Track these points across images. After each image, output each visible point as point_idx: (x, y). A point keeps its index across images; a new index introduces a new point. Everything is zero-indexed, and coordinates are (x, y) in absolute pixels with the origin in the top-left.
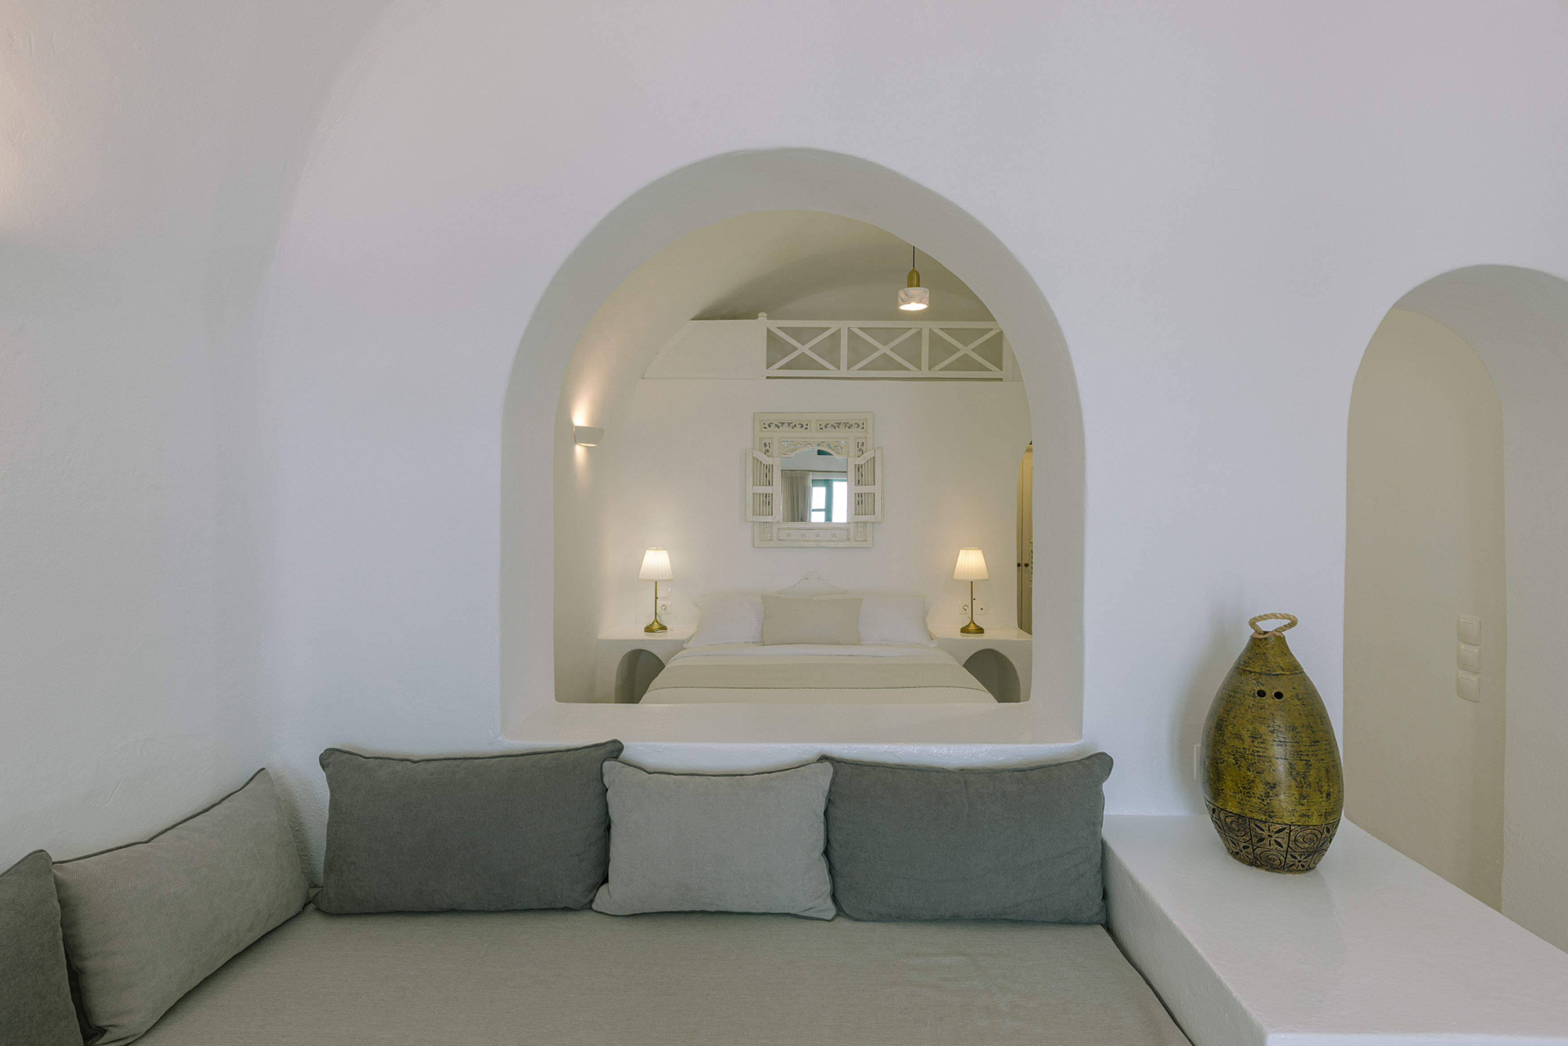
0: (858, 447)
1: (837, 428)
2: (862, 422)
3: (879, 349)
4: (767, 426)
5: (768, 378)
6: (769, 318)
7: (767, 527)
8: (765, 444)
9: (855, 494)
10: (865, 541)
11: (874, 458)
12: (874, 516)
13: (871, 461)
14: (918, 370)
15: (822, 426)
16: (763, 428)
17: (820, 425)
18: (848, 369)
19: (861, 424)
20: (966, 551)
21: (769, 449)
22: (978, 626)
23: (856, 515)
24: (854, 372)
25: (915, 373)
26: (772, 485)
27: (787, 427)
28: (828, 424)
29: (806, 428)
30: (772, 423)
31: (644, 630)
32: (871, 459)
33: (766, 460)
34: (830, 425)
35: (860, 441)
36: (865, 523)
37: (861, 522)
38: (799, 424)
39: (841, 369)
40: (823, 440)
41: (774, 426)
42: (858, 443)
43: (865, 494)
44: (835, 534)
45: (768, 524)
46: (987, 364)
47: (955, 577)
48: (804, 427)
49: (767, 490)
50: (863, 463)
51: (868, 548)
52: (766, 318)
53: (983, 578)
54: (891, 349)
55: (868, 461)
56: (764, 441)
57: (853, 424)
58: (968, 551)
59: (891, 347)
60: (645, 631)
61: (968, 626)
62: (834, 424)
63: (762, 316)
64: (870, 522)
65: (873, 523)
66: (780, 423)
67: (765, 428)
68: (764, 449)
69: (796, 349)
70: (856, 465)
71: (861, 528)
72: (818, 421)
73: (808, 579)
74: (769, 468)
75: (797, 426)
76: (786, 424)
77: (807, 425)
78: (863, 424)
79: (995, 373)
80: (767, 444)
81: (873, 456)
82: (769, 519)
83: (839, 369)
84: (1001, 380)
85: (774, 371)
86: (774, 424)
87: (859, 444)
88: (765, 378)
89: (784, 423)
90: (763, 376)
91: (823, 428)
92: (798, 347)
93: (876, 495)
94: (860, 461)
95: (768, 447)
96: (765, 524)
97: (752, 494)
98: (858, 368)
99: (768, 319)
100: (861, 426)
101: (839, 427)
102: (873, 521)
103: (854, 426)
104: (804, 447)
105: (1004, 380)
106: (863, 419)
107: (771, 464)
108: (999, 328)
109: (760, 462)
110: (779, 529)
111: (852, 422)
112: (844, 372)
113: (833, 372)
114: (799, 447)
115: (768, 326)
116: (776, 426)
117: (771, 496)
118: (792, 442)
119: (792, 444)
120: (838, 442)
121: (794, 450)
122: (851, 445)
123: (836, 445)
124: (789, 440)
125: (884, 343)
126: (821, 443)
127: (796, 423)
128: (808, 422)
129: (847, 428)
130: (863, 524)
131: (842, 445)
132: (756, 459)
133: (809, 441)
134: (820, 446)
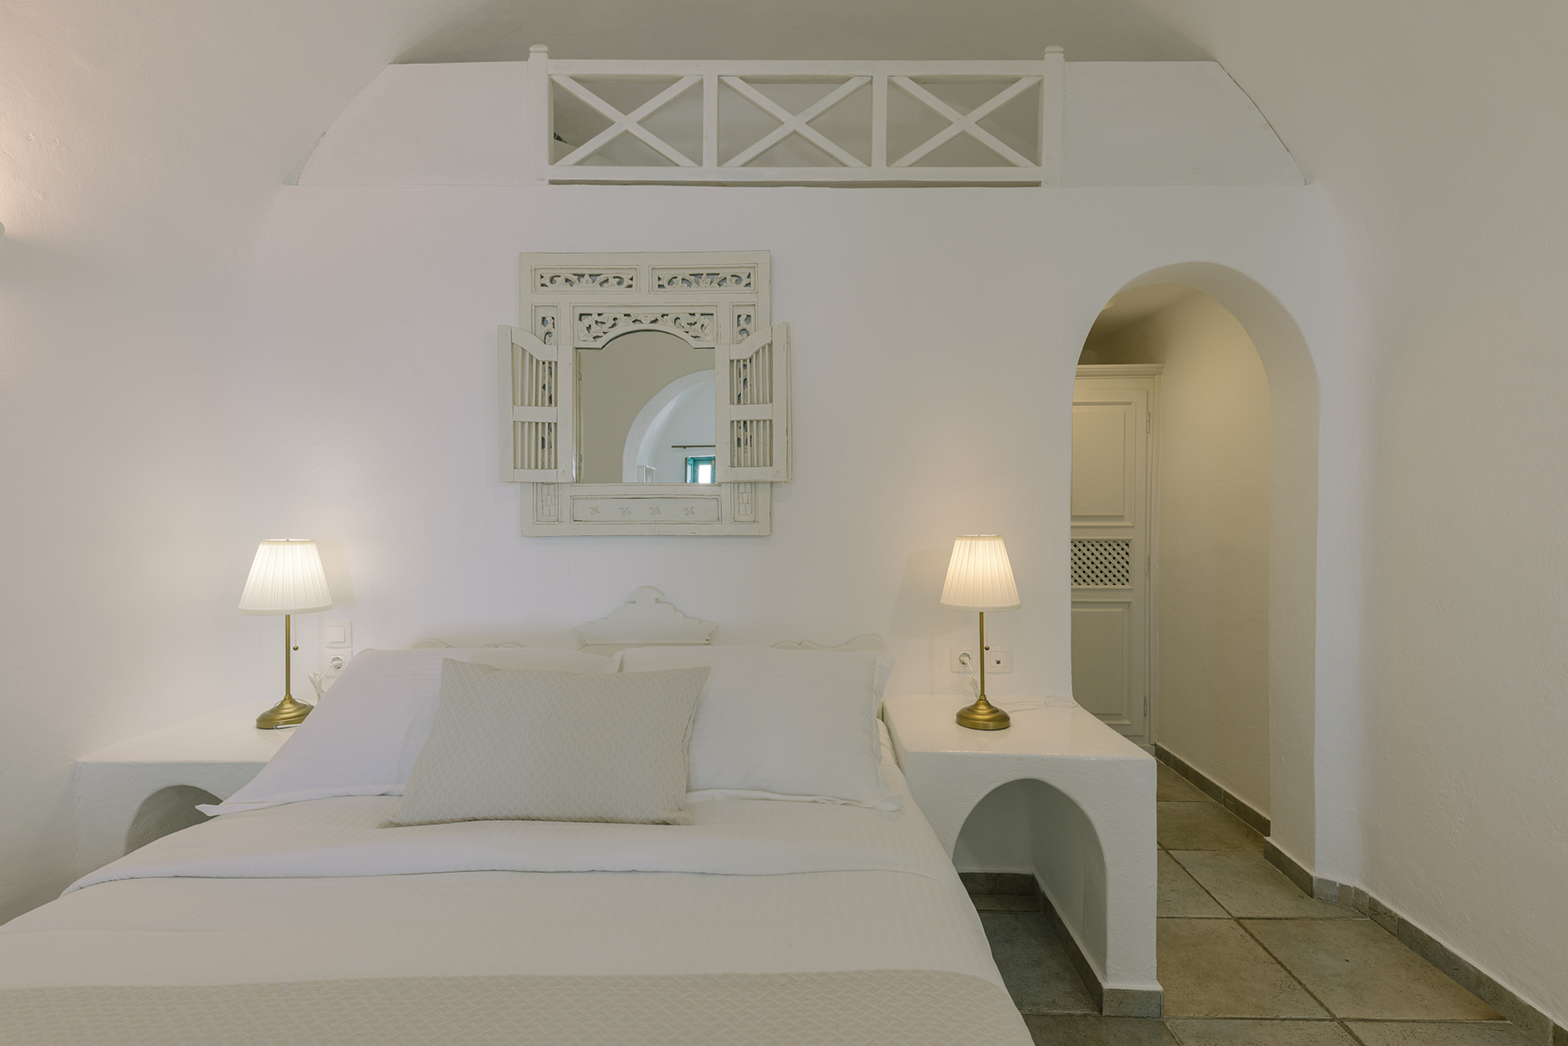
0: (739, 325)
1: (694, 284)
2: (747, 271)
3: (782, 123)
4: (547, 282)
5: (552, 182)
6: (553, 55)
7: (549, 494)
8: (544, 318)
9: (732, 422)
10: (754, 522)
11: (770, 345)
12: (771, 468)
13: (764, 353)
14: (863, 165)
15: (664, 282)
16: (539, 285)
17: (659, 279)
18: (719, 164)
19: (744, 277)
20: (969, 542)
21: (552, 330)
22: (996, 711)
23: (732, 466)
24: (734, 170)
25: (857, 171)
26: (556, 405)
27: (591, 284)
28: (675, 277)
30: (558, 277)
31: (255, 723)
32: (764, 348)
33: (544, 352)
34: (680, 278)
35: (744, 312)
36: (754, 484)
37: (745, 483)
38: (615, 277)
39: (704, 163)
40: (666, 312)
41: (564, 281)
42: (739, 316)
43: (751, 422)
44: (692, 508)
45: (552, 486)
46: (1009, 153)
47: (943, 601)
48: (625, 284)
49: (543, 414)
50: (747, 356)
51: (760, 536)
52: (546, 55)
54: (807, 123)
55: (757, 353)
56: (542, 313)
57: (729, 277)
58: (974, 542)
59: (808, 118)
60: (260, 727)
61: (972, 709)
62: (688, 277)
63: (538, 54)
64: (764, 482)
65: (772, 483)
66: (575, 274)
67: (544, 286)
68: (542, 330)
69: (610, 123)
70: (732, 361)
71: (745, 495)
72: (653, 269)
73: (635, 603)
74: (551, 367)
75: (611, 280)
76: (587, 277)
77: (632, 279)
78: (749, 276)
79: (1024, 170)
80: (549, 319)
81: (769, 342)
82: (548, 475)
83: (700, 164)
84: (1037, 184)
85: (567, 168)
86: (563, 278)
87: (740, 319)
88: (547, 182)
89: (583, 276)
90: (542, 180)
91: (666, 285)
92: (615, 120)
93: (774, 423)
94: (744, 351)
95: (549, 326)
96: (544, 486)
97: (512, 422)
98: (742, 162)
99: (550, 57)
100: (745, 281)
101: (698, 283)
102: (770, 480)
103: (731, 280)
104: (624, 326)
105: (1043, 184)
106: (750, 267)
107: (553, 359)
108: (1036, 76)
109: (531, 357)
110: (573, 498)
111: (727, 273)
112: (710, 170)
113: (687, 170)
114: (614, 325)
115: (550, 72)
116: (567, 280)
117: (551, 427)
118: (599, 315)
119: (599, 319)
120: (697, 316)
121: (605, 333)
122: (724, 321)
123: (692, 320)
124: (595, 311)
125: (795, 112)
126: (659, 318)
127: (610, 274)
128: (632, 273)
129: (715, 285)
130: (748, 486)
131: (705, 320)
132: (523, 350)
133: (635, 313)
134: (659, 323)
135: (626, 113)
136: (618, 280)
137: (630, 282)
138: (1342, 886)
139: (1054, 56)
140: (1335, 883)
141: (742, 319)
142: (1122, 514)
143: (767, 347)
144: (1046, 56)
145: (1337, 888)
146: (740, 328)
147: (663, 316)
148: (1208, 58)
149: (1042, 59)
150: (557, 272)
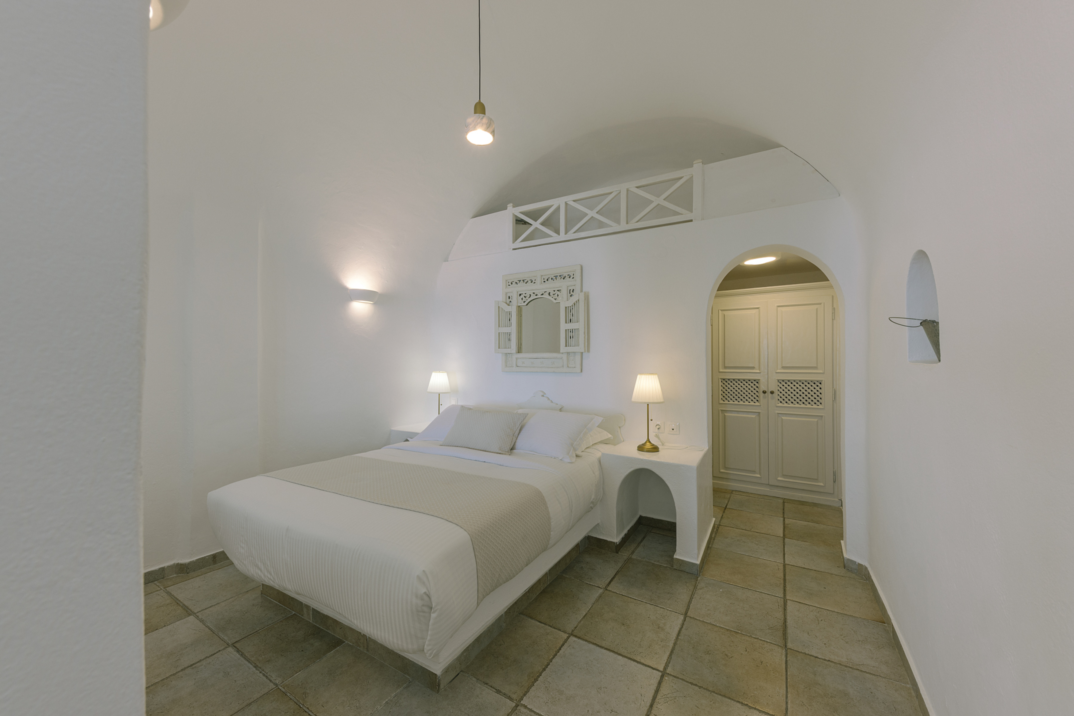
1: (555, 280)
2: (573, 273)
3: (587, 214)
4: (510, 284)
6: (515, 206)
7: (510, 357)
9: (566, 330)
10: (575, 367)
12: (579, 347)
13: (577, 303)
14: (617, 225)
15: (545, 280)
16: (508, 285)
17: (544, 279)
18: (565, 234)
19: (572, 275)
20: (642, 376)
21: (512, 301)
22: (653, 445)
23: (566, 346)
24: (571, 235)
25: (616, 228)
26: (511, 326)
27: (523, 283)
28: (549, 278)
29: (535, 283)
30: (513, 282)
33: (508, 309)
35: (572, 288)
36: (575, 353)
38: (530, 280)
39: (561, 234)
40: (546, 291)
41: (515, 283)
42: (570, 290)
43: (573, 329)
44: (554, 362)
45: (511, 354)
46: (678, 209)
48: (533, 282)
49: (507, 330)
50: (571, 305)
51: (577, 373)
52: (513, 206)
53: (659, 401)
54: (597, 213)
55: (575, 303)
56: (508, 295)
57: (567, 276)
58: (644, 376)
59: (597, 211)
61: (644, 444)
62: (553, 277)
63: (510, 206)
64: (579, 352)
65: (581, 353)
66: (518, 281)
67: (509, 285)
68: (508, 301)
70: (566, 307)
71: (571, 357)
72: (542, 276)
73: (535, 396)
74: (511, 313)
75: (529, 281)
76: (522, 281)
77: (535, 280)
78: (573, 275)
79: (685, 215)
80: (510, 297)
81: (578, 299)
82: (508, 351)
83: (559, 234)
84: (691, 221)
85: (518, 244)
86: (515, 282)
88: (512, 249)
89: (520, 281)
90: (510, 249)
91: (546, 281)
92: (533, 224)
93: (580, 330)
94: (570, 303)
95: (511, 299)
96: (509, 354)
97: (498, 333)
98: (573, 231)
100: (572, 277)
102: (581, 351)
103: (567, 277)
104: (533, 297)
105: (693, 221)
106: (573, 271)
107: (510, 311)
108: (690, 175)
109: (504, 311)
110: (517, 359)
111: (566, 274)
112: (562, 237)
113: (555, 238)
114: (530, 297)
115: (513, 212)
116: (516, 283)
117: (510, 334)
118: (525, 294)
119: (525, 295)
120: (556, 291)
121: (527, 300)
122: (564, 292)
123: (554, 293)
124: (524, 293)
125: (591, 209)
126: (544, 293)
127: (528, 279)
128: (535, 278)
129: (562, 279)
130: (573, 353)
131: (558, 293)
132: (502, 309)
133: (536, 292)
134: (544, 295)
135: (536, 221)
136: (531, 281)
137: (535, 281)
138: (859, 564)
139: (698, 165)
140: (856, 562)
141: (571, 291)
142: (815, 366)
143: (578, 301)
144: (694, 165)
145: (857, 565)
146: (571, 294)
147: (545, 292)
148: (778, 146)
149: (693, 167)
150: (513, 280)
